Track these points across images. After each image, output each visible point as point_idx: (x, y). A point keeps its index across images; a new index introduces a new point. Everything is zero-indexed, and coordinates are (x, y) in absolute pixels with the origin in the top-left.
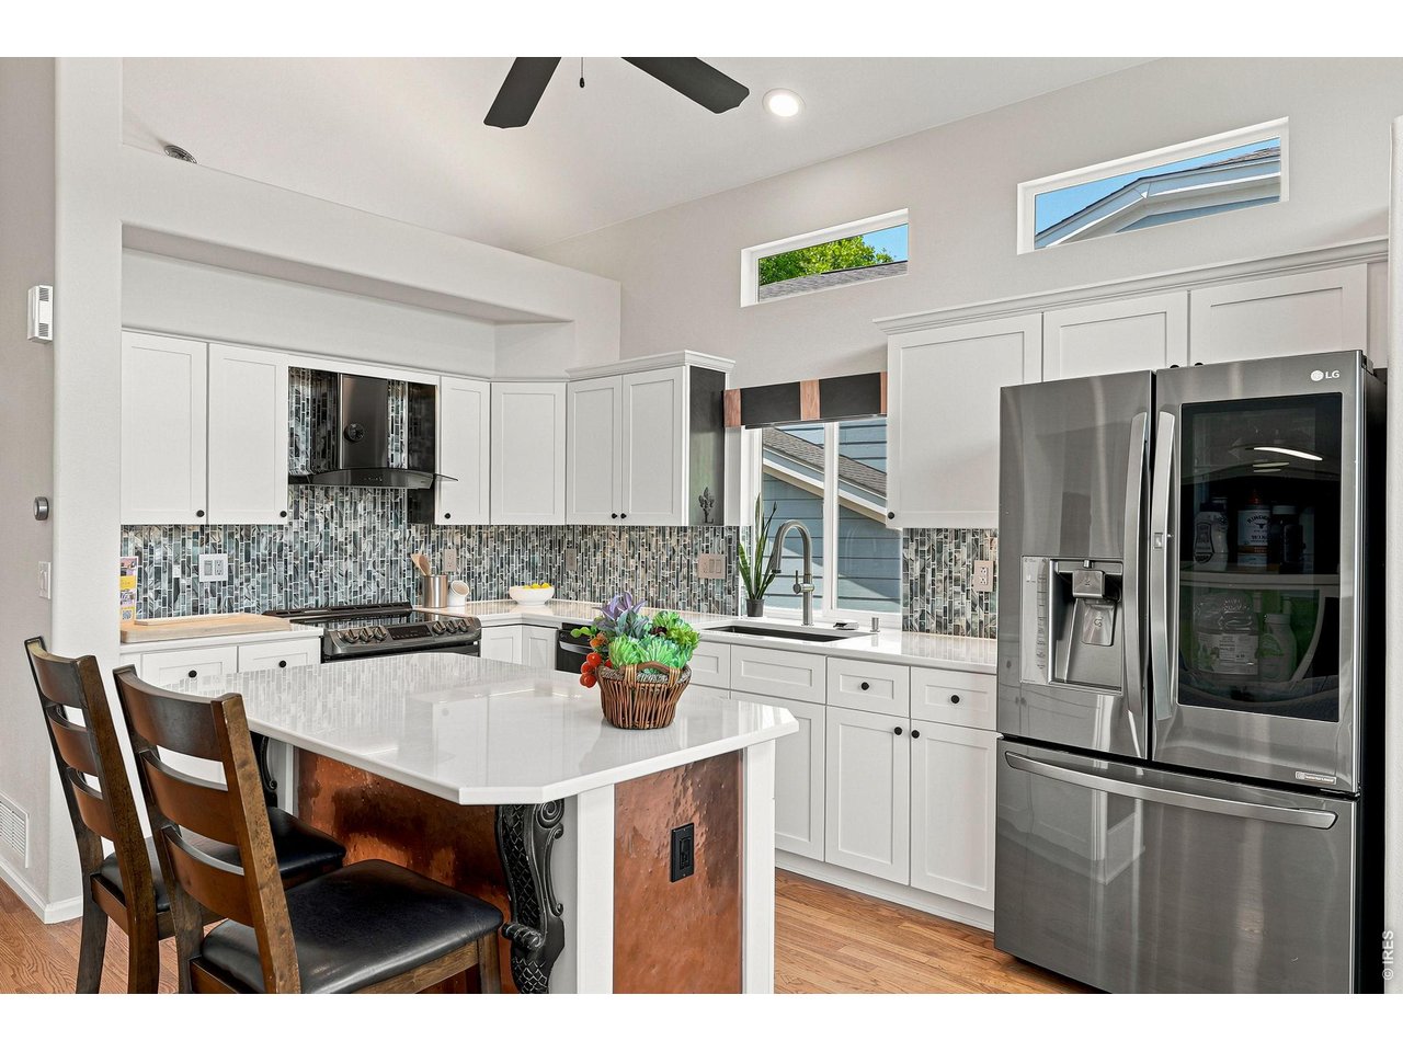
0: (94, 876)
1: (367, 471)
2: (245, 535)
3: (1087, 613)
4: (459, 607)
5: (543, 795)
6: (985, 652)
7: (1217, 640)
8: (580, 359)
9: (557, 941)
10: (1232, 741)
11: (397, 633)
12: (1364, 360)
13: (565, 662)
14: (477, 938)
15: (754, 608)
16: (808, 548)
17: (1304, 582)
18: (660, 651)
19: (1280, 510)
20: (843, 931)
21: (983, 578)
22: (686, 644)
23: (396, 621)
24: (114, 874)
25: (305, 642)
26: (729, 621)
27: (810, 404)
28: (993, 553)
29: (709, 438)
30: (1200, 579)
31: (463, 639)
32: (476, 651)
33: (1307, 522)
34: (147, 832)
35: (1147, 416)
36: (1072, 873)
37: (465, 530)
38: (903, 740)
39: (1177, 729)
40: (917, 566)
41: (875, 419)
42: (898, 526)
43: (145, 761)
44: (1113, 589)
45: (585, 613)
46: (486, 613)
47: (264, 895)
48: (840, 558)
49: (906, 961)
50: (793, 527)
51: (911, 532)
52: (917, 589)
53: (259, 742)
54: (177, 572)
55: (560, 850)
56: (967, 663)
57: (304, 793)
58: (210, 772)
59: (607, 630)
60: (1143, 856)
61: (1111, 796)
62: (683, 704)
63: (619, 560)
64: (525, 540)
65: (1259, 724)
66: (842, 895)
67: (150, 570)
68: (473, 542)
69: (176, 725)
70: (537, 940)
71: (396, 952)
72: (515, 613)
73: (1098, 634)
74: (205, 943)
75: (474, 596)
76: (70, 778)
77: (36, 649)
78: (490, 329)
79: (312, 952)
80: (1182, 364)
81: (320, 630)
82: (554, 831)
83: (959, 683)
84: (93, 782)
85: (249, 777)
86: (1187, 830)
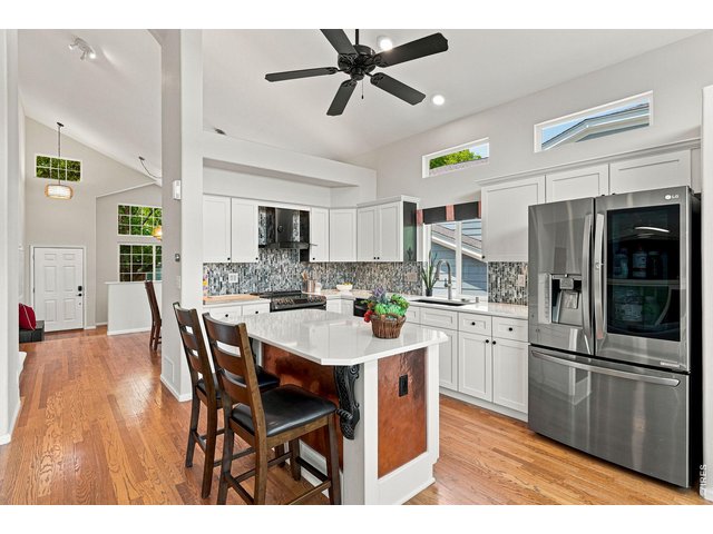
0: (196, 385)
1: (286, 243)
2: (244, 266)
3: (566, 295)
4: (318, 292)
5: (351, 362)
6: (523, 311)
7: (623, 307)
8: (362, 200)
9: (357, 417)
10: (630, 348)
11: (296, 301)
12: (690, 190)
13: (357, 313)
14: (328, 414)
15: (429, 293)
16: (450, 270)
17: (664, 283)
18: (394, 309)
19: (653, 253)
20: (466, 419)
21: (521, 281)
22: (404, 307)
23: (296, 297)
24: (203, 386)
25: (265, 304)
26: (419, 298)
27: (450, 213)
28: (525, 271)
29: (411, 228)
30: (616, 282)
31: (320, 304)
32: (324, 308)
33: (665, 258)
34: (213, 371)
35: (591, 216)
36: (561, 401)
37: (320, 264)
38: (490, 344)
39: (606, 343)
40: (494, 277)
41: (476, 220)
42: (487, 261)
43: (213, 346)
44: (577, 286)
45: (365, 295)
46: (329, 294)
47: (254, 395)
48: (463, 274)
49: (492, 431)
50: (444, 261)
51: (492, 263)
52: (494, 286)
53: (251, 340)
54: (221, 279)
55: (358, 382)
56: (515, 315)
57: (265, 359)
58: (234, 351)
59: (373, 301)
60: (591, 394)
61: (577, 369)
62: (403, 329)
63: (377, 275)
64: (342, 267)
65: (642, 341)
66: (465, 404)
67: (212, 279)
68: (323, 269)
69: (223, 333)
70: (350, 417)
71: (299, 418)
72: (339, 294)
73: (571, 304)
74: (233, 411)
75: (324, 288)
76: (188, 351)
77: (176, 306)
78: (328, 190)
79: (270, 417)
80: (607, 194)
81: (270, 301)
82: (356, 376)
83: (512, 323)
84: (195, 353)
85: (248, 353)
86: (611, 384)
